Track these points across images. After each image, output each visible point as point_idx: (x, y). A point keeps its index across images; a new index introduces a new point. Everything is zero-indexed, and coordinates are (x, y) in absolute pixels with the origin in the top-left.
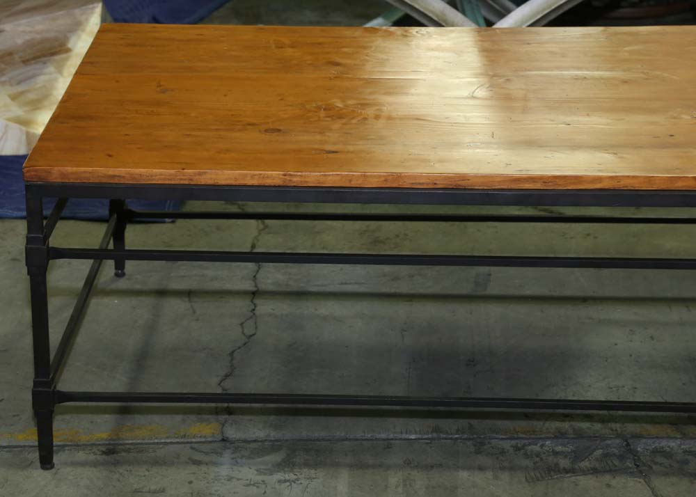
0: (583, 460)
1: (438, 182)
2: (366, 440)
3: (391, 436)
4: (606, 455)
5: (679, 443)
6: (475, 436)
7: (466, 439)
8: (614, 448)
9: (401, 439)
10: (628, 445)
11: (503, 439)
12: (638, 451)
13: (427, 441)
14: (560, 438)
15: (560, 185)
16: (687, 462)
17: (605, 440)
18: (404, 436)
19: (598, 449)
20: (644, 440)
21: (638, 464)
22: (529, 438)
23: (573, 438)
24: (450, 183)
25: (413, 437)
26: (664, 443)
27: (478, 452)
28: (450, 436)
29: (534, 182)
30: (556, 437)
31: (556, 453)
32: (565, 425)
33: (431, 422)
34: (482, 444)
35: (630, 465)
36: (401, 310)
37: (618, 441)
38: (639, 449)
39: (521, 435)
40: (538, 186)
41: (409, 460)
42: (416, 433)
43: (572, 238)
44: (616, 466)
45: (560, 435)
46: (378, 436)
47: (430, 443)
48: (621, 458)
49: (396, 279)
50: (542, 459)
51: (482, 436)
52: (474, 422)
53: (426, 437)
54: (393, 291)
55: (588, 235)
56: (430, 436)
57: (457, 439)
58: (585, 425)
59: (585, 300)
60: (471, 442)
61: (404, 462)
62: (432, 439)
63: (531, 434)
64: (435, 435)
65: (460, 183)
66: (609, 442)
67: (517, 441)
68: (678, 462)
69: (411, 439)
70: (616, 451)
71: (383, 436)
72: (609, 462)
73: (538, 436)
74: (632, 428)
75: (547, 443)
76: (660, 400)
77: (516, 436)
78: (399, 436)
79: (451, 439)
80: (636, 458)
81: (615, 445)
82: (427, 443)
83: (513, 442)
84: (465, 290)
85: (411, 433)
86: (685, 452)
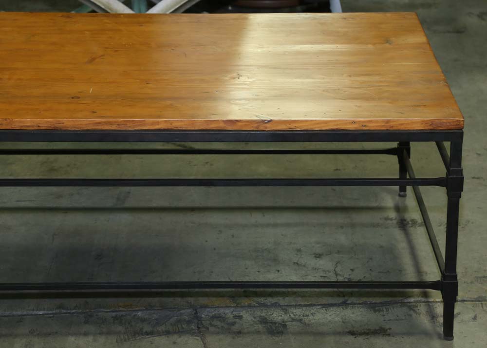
0: (161, 325)
1: (40, 125)
2: (5, 316)
3: (25, 313)
4: (179, 321)
5: (232, 310)
6: (87, 310)
7: (80, 313)
8: (186, 315)
9: (32, 315)
10: (196, 313)
11: (107, 312)
12: (202, 317)
13: (50, 315)
14: (149, 310)
15: (130, 127)
16: (233, 324)
17: (180, 310)
18: (35, 312)
19: (174, 317)
20: (208, 309)
21: (199, 326)
22: (127, 311)
23: (158, 310)
24: (50, 126)
25: (41, 313)
26: (222, 311)
27: (86, 322)
28: (69, 311)
29: (111, 124)
30: (147, 309)
31: (143, 320)
32: (155, 300)
33: (58, 301)
34: (91, 316)
35: (194, 328)
36: (57, 220)
37: (189, 310)
38: (203, 316)
39: (121, 309)
40: (114, 127)
41: (34, 330)
42: (44, 309)
43: (195, 165)
44: (183, 328)
45: (149, 307)
46: (15, 313)
47: (53, 317)
48: (189, 322)
49: (60, 196)
50: (132, 326)
51: (92, 311)
52: (90, 300)
53: (51, 312)
54: (55, 205)
55: (207, 163)
56: (54, 311)
57: (73, 313)
58: (170, 300)
59: (193, 209)
60: (84, 315)
61: (29, 332)
62: (56, 314)
63: (129, 308)
64: (58, 311)
65: (57, 125)
66: (182, 311)
67: (117, 313)
68: (228, 324)
69: (40, 315)
70: (186, 318)
71: (19, 313)
72: (180, 326)
73: (134, 309)
74: (203, 301)
75: (139, 313)
76: (227, 280)
77: (117, 309)
78: (31, 312)
79: (69, 313)
80: (199, 322)
81: (187, 313)
82: (50, 317)
83: (114, 314)
84: (109, 204)
85: (40, 310)
86: (235, 317)
